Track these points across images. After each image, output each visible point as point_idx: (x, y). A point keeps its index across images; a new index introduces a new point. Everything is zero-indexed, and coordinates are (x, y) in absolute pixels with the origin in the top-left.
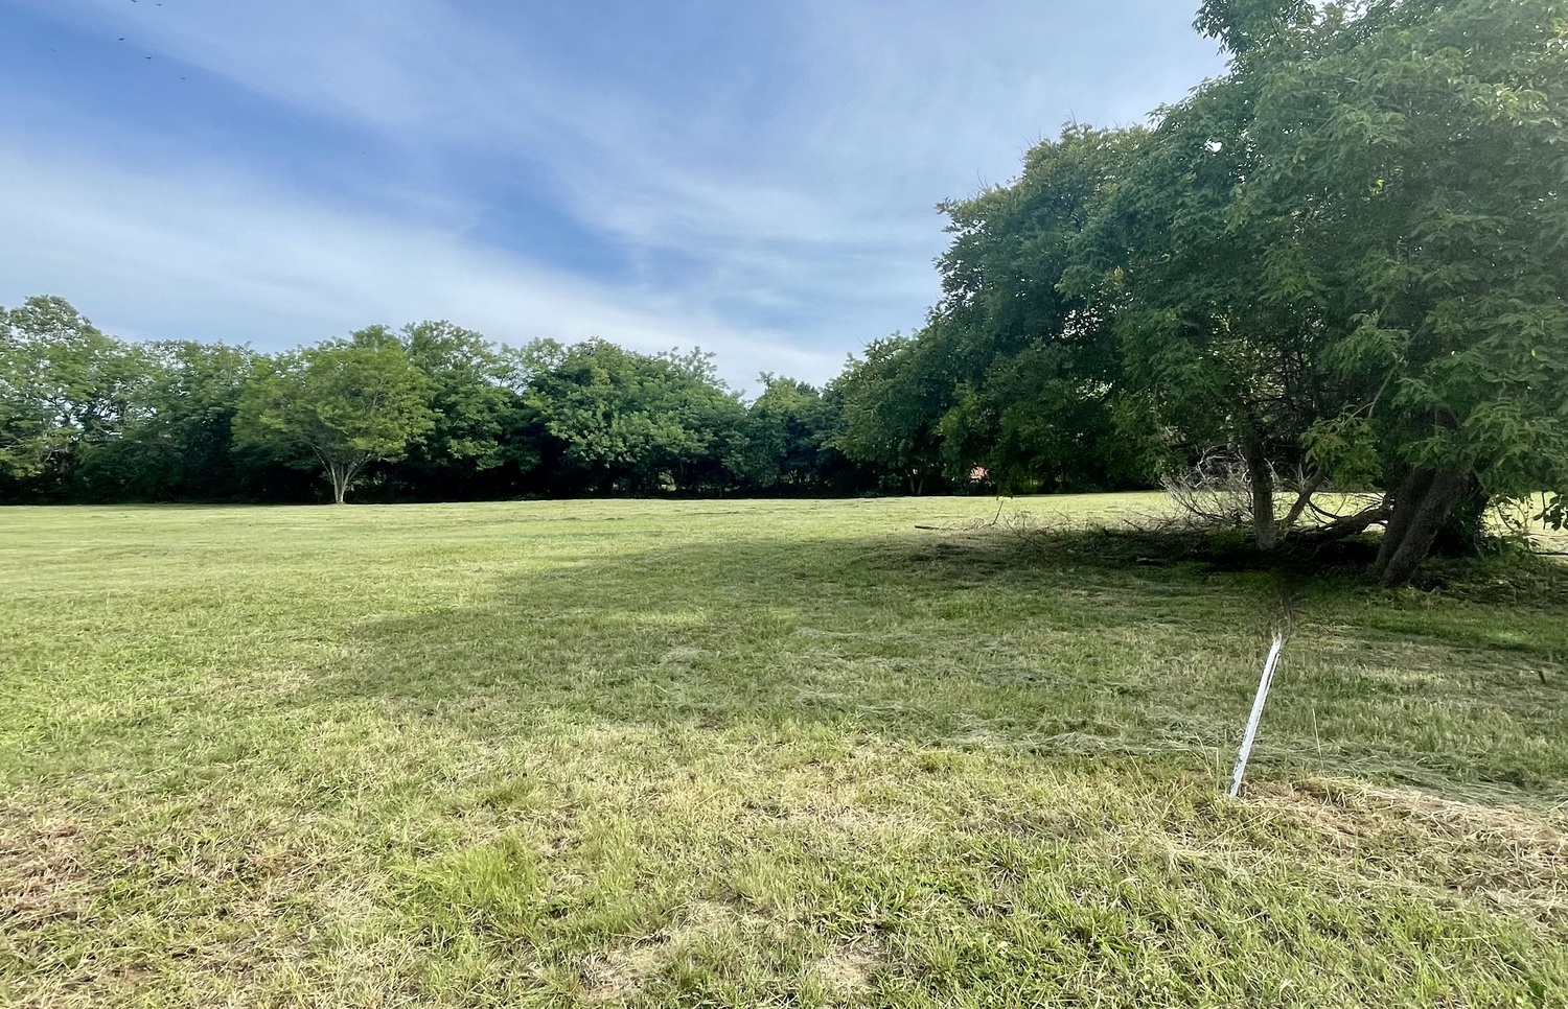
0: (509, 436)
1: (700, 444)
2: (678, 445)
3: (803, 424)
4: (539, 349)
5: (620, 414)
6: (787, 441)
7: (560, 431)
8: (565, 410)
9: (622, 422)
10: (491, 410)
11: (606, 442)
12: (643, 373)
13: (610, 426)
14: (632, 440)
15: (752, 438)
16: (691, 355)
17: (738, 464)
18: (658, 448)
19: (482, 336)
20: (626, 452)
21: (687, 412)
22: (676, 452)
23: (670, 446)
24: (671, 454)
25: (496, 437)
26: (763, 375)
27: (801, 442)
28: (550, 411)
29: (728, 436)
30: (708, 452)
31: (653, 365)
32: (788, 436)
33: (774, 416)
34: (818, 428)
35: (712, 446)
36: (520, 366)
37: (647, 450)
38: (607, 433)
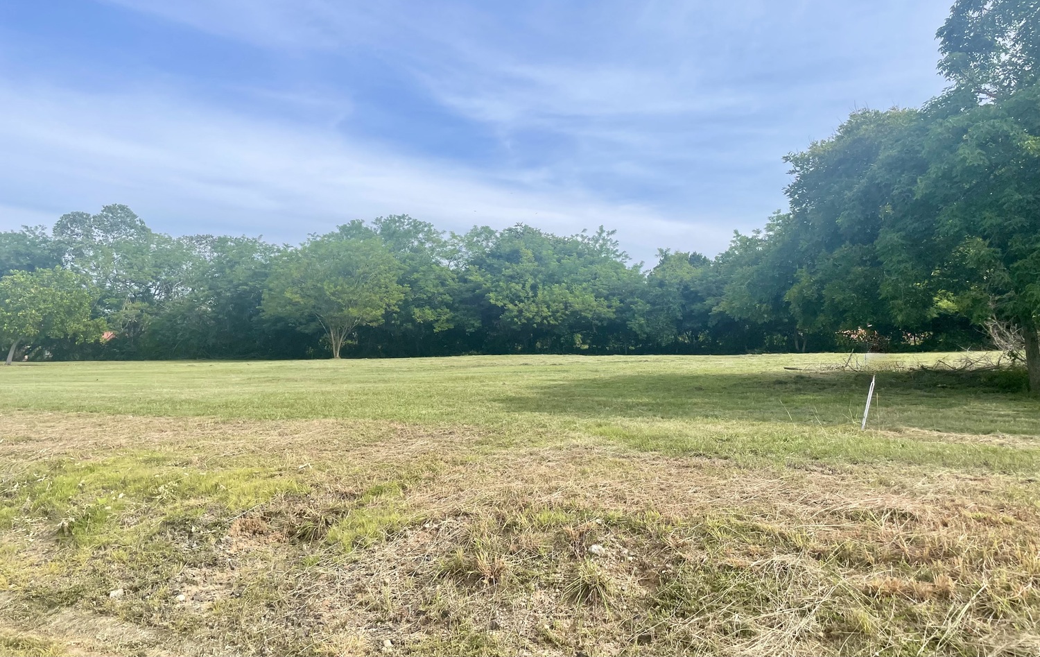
0: (457, 305)
1: (609, 310)
2: (591, 311)
3: (696, 292)
4: (478, 235)
5: (544, 285)
6: (683, 306)
7: (497, 300)
8: (501, 283)
9: (546, 292)
10: (443, 284)
11: (533, 308)
12: (560, 252)
13: (536, 296)
14: (554, 306)
15: (653, 304)
16: (597, 235)
17: (641, 326)
18: (574, 313)
19: (433, 225)
20: (550, 316)
21: (598, 283)
22: (590, 316)
23: (584, 311)
24: (585, 318)
25: (448, 306)
26: (661, 251)
27: (694, 307)
28: (489, 285)
29: (632, 303)
30: (615, 316)
31: (568, 246)
32: (684, 302)
33: (671, 285)
34: (709, 295)
35: (619, 311)
36: (464, 250)
37: (566, 315)
38: (533, 301)
